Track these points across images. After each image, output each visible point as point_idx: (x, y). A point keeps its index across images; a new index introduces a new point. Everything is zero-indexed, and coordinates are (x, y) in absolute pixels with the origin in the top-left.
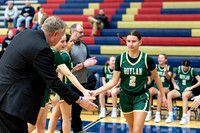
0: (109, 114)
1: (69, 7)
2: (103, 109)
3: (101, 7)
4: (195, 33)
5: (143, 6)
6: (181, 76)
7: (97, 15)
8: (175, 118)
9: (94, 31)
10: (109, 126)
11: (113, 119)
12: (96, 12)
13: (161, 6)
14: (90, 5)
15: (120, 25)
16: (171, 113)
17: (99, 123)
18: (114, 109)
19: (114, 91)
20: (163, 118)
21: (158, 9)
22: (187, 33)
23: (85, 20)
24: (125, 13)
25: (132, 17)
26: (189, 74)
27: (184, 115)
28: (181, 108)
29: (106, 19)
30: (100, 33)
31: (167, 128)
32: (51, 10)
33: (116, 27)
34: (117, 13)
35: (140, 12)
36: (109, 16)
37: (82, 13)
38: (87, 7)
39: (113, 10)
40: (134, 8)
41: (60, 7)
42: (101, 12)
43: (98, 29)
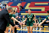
0: (23, 29)
1: (14, 4)
2: (21, 27)
3: (21, 4)
5: (30, 4)
6: (39, 20)
7: (20, 6)
8: (38, 29)
9: (19, 10)
10: (23, 31)
11: (24, 30)
12: (20, 5)
13: (35, 4)
14: (19, 4)
15: (25, 8)
16: (37, 28)
17: (21, 31)
18: (24, 27)
19: (24, 23)
20: (35, 29)
21: (34, 5)
23: (17, 7)
24: (26, 6)
25: (28, 6)
26: (41, 19)
27: (40, 29)
28: (39, 27)
29: (22, 7)
30: (21, 10)
31: (36, 32)
32: (10, 5)
33: (24, 9)
34: (25, 5)
35: (30, 5)
36: (23, 6)
37: (17, 6)
38: (18, 4)
39: (24, 5)
41: (12, 4)
42: (21, 5)
43: (20, 9)
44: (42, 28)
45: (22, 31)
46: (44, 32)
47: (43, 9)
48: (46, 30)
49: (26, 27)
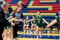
1: (13, 2)
3: (22, 2)
4: (49, 9)
5: (34, 2)
11: (27, 34)
15: (28, 7)
22: (47, 9)
23: (18, 6)
24: (29, 4)
25: (31, 5)
34: (27, 4)
36: (25, 4)
37: (17, 4)
38: (19, 2)
40: (32, 2)
41: (11, 2)
42: (23, 3)
44: (50, 32)
45: (25, 35)
46: (52, 36)
47: (50, 8)
48: (55, 33)
49: (30, 30)
